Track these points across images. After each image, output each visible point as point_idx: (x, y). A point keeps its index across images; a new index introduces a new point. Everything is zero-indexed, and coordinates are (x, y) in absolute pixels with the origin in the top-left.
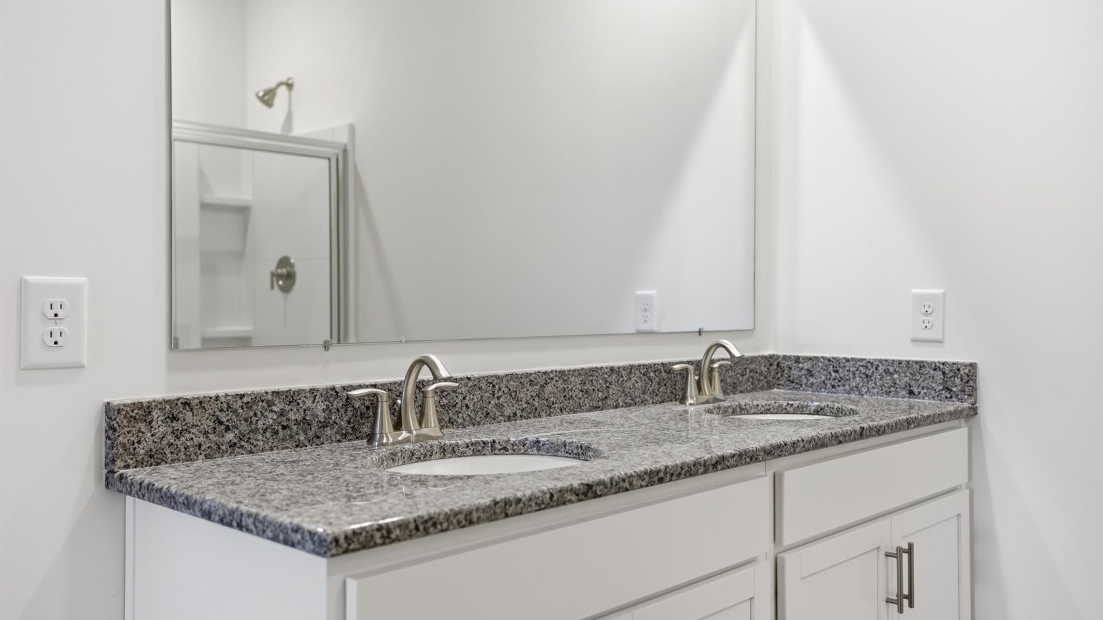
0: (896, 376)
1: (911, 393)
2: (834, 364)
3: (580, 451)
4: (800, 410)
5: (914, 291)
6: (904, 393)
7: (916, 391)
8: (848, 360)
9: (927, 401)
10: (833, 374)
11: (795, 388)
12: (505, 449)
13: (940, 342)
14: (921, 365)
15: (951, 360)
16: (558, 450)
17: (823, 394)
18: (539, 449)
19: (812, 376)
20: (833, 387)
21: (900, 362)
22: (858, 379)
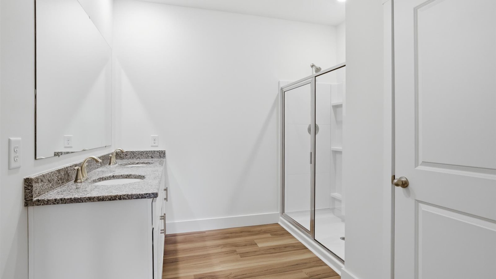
0: (148, 154)
1: (152, 157)
2: (133, 153)
3: (127, 176)
4: (133, 164)
5: (152, 135)
6: (150, 158)
7: (153, 157)
8: (136, 151)
9: (156, 159)
10: (133, 155)
11: (122, 159)
12: (105, 179)
13: (157, 146)
14: (154, 151)
15: (161, 150)
16: (119, 177)
17: (130, 160)
18: (114, 178)
19: (127, 156)
20: (133, 158)
21: (149, 151)
22: (139, 155)
